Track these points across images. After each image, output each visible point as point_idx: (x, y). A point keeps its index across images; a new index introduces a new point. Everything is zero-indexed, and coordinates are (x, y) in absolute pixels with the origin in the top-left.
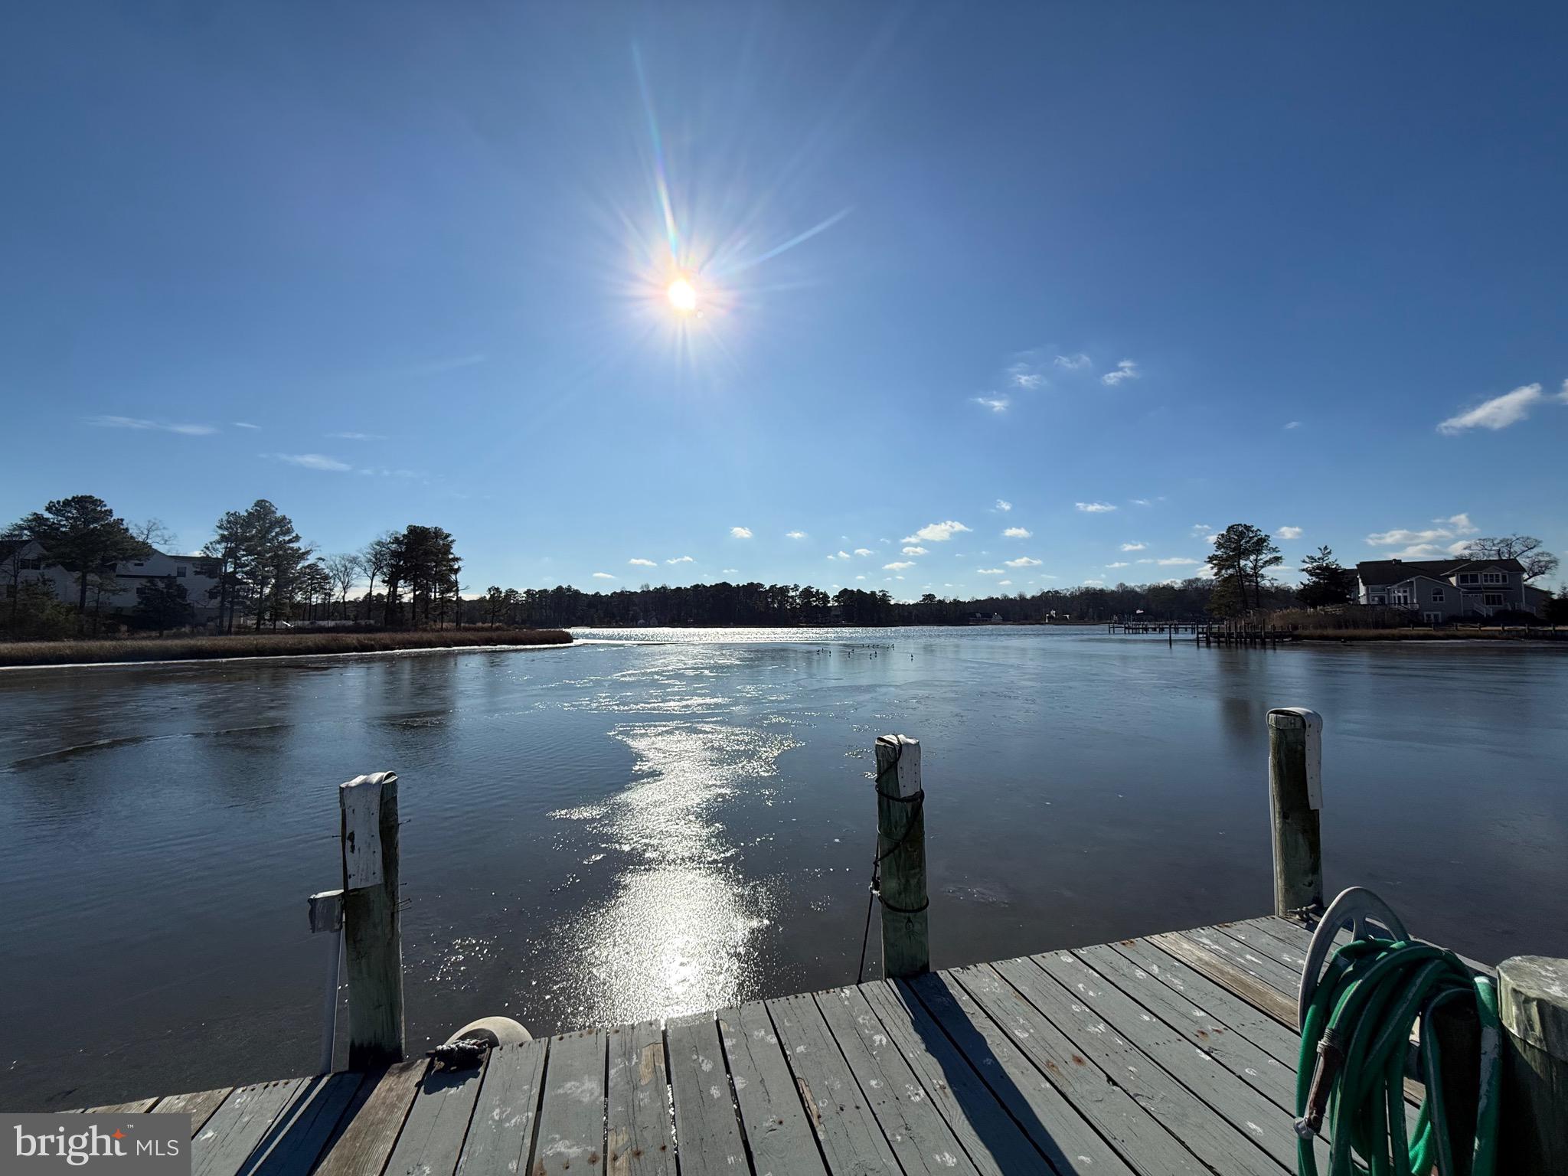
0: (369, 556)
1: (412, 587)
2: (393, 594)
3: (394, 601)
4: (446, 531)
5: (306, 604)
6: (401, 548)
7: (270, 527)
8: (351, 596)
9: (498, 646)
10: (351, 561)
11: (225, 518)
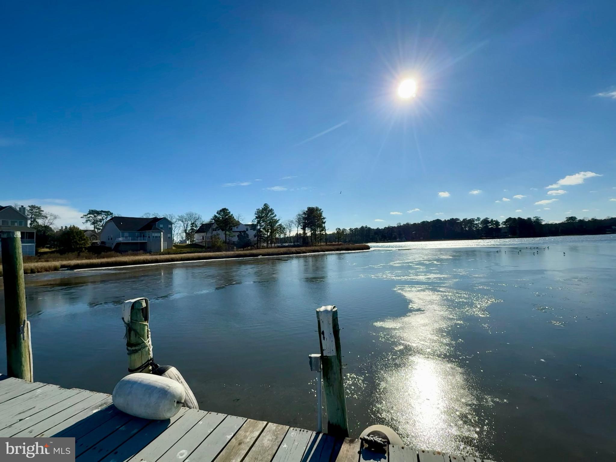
0: (296, 220)
1: (310, 230)
2: (305, 233)
3: (305, 235)
4: (320, 208)
5: (279, 238)
6: (306, 216)
7: (268, 213)
8: (291, 235)
9: (342, 251)
10: (291, 222)
11: (256, 211)
